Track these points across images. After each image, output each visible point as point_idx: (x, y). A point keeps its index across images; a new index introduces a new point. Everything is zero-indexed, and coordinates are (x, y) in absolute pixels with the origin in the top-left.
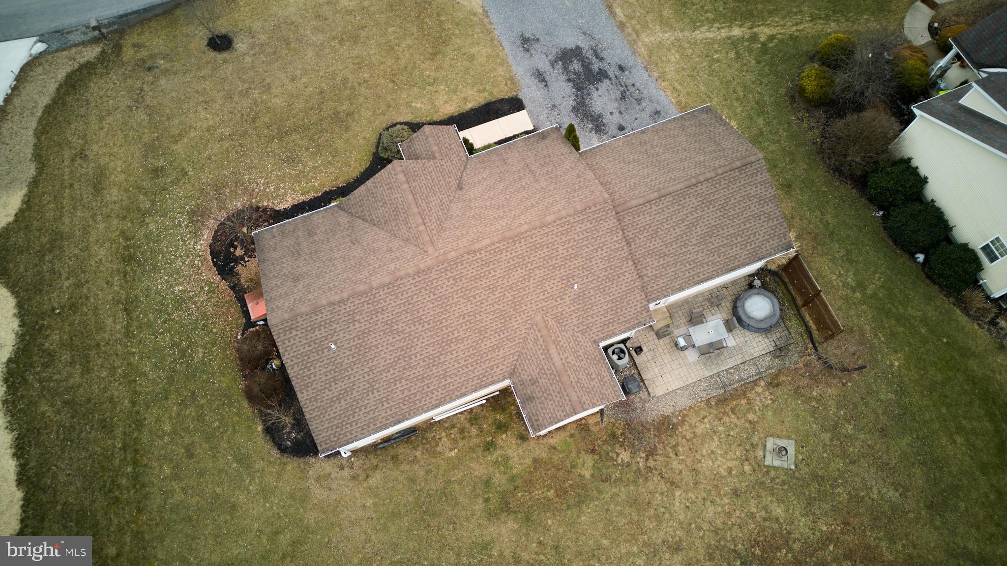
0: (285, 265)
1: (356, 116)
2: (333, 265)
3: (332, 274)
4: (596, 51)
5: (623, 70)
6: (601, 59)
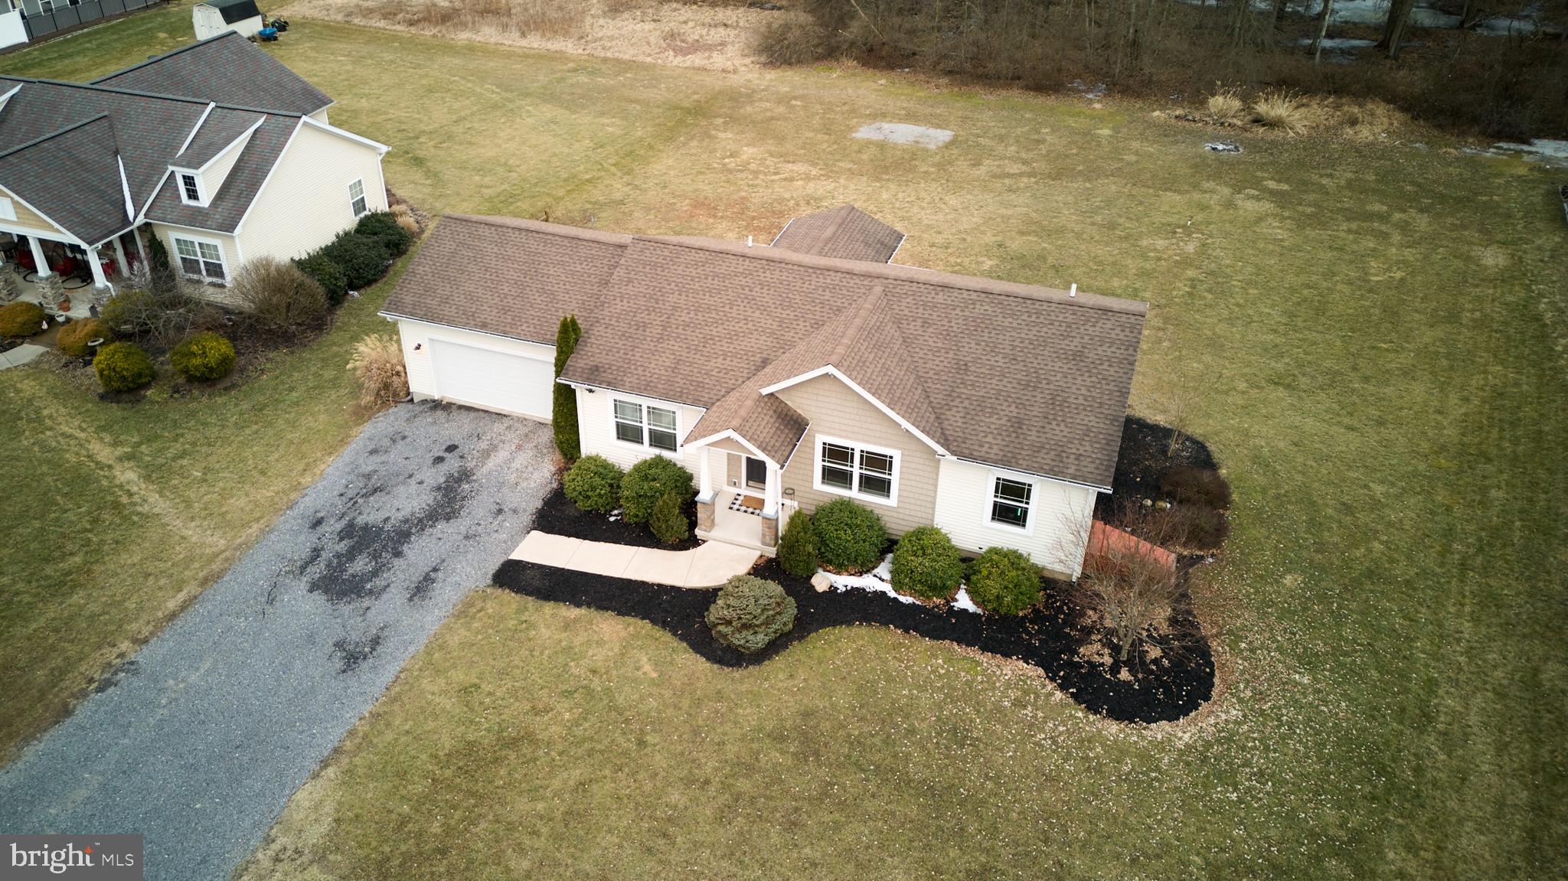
0: (1084, 391)
1: (769, 726)
2: (1014, 347)
3: (1023, 335)
4: (303, 569)
5: (319, 522)
6: (316, 553)
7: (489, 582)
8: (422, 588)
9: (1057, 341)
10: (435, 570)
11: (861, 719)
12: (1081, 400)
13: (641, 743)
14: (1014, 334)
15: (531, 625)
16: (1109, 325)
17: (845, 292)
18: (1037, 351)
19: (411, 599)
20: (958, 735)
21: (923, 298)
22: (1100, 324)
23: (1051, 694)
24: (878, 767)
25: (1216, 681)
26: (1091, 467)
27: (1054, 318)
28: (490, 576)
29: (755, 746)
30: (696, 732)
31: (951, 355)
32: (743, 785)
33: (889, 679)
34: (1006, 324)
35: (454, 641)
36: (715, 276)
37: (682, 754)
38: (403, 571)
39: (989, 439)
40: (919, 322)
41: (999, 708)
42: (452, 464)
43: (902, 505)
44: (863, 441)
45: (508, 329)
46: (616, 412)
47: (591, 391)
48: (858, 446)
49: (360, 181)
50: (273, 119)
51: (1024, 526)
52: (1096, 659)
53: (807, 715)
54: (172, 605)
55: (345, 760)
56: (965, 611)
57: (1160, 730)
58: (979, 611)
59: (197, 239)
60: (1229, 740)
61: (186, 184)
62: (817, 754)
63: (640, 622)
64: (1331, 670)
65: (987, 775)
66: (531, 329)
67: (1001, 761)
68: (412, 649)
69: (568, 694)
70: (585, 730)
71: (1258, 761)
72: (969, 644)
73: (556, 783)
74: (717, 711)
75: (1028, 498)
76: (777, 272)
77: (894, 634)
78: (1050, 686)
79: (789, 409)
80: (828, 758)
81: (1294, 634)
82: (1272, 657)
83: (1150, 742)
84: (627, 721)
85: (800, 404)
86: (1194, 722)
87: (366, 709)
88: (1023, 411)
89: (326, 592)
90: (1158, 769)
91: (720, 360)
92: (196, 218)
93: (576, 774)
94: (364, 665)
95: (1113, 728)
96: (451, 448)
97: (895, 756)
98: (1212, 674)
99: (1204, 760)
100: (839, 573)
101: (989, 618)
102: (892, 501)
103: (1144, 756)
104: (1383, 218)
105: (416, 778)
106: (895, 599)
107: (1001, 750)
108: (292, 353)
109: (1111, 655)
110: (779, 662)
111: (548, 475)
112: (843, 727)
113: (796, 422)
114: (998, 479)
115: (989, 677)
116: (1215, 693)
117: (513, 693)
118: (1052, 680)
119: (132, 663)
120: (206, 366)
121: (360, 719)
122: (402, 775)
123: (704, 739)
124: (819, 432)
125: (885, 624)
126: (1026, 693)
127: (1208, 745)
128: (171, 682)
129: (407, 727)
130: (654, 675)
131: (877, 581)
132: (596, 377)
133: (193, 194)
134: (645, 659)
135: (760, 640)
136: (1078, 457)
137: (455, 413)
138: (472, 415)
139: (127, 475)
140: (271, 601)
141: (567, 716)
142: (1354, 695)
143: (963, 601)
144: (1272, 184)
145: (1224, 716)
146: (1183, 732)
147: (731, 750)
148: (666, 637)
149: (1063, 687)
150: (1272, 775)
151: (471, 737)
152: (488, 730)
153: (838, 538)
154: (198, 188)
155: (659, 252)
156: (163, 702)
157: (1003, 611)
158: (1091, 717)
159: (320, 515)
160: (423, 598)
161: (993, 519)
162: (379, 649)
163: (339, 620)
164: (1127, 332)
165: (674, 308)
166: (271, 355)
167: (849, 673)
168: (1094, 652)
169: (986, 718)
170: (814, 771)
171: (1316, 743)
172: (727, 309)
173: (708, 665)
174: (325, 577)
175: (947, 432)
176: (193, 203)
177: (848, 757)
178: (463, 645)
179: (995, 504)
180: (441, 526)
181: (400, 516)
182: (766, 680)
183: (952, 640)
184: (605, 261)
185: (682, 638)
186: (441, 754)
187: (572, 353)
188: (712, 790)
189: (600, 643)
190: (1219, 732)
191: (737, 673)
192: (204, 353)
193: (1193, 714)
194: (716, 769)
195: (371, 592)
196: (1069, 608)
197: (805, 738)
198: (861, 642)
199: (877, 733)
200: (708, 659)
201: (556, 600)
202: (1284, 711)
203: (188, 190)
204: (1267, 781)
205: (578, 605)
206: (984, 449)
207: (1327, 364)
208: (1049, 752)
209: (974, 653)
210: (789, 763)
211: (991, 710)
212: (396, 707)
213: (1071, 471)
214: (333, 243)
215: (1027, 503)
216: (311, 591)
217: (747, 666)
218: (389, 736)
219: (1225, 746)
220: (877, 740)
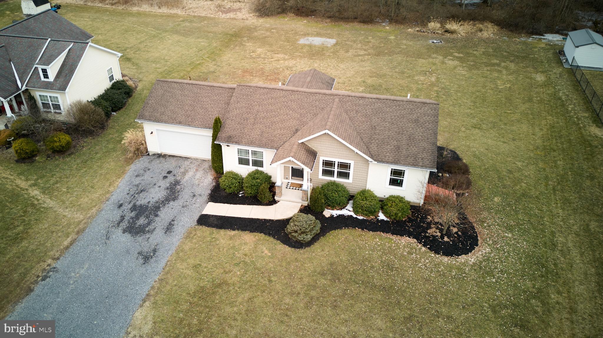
4: (118, 224)
5: (121, 206)
6: (123, 218)
7: (196, 223)
8: (169, 228)
9: (407, 116)
10: (173, 221)
11: (353, 264)
12: (420, 137)
13: (270, 281)
14: (391, 114)
15: (217, 239)
16: (426, 109)
17: (324, 102)
18: (401, 120)
19: (166, 233)
20: (390, 267)
21: (355, 102)
22: (423, 109)
23: (420, 249)
24: (363, 282)
25: (479, 238)
26: (428, 162)
27: (405, 107)
28: (196, 221)
29: (315, 278)
30: (290, 275)
31: (368, 123)
32: (313, 293)
33: (360, 248)
34: (388, 110)
35: (187, 248)
36: (272, 98)
37: (287, 284)
38: (160, 222)
39: (388, 154)
40: (354, 112)
41: (403, 256)
42: (171, 179)
43: (354, 182)
44: (339, 158)
45: (190, 123)
46: (238, 153)
47: (228, 146)
48: (337, 160)
49: (111, 68)
50: (77, 44)
51: (402, 186)
52: (435, 234)
53: (332, 264)
54: (66, 243)
55: (152, 299)
56: (383, 220)
57: (462, 258)
58: (388, 220)
59: (48, 95)
60: (488, 260)
61: (43, 72)
62: (339, 279)
63: (260, 234)
64: (518, 231)
65: (403, 281)
66: (200, 123)
67: (408, 275)
68: (170, 252)
69: (237, 264)
70: (247, 278)
71: (500, 266)
72: (387, 232)
73: (240, 300)
74: (297, 266)
75: (403, 175)
76: (296, 95)
77: (358, 231)
78: (420, 246)
79: (310, 148)
80: (343, 280)
81: (502, 219)
82: (496, 228)
83: (460, 263)
84: (262, 273)
85: (314, 146)
86: (474, 254)
87: (157, 278)
88: (399, 143)
89: (130, 233)
90: (465, 273)
91: (279, 131)
92: (48, 86)
93: (247, 295)
94: (152, 260)
95: (445, 259)
96: (169, 172)
97: (368, 277)
98: (477, 236)
99: (481, 268)
100: (333, 210)
101: (392, 222)
102: (350, 180)
103: (459, 269)
104: (498, 65)
105: (183, 303)
106: (356, 217)
107: (407, 271)
108: (94, 138)
109: (439, 232)
110: (317, 246)
111: (211, 180)
112: (346, 268)
113: (313, 152)
114: (392, 169)
115: (397, 244)
116: (479, 243)
117: (215, 266)
118: (420, 243)
119: (54, 268)
120: (61, 146)
121: (155, 282)
122: (177, 302)
123: (294, 277)
124: (321, 156)
125: (354, 227)
126: (412, 249)
127: (481, 262)
128: (73, 274)
129: (175, 283)
130: (270, 254)
131: (348, 211)
132: (230, 140)
133: (46, 76)
134: (265, 248)
135: (309, 237)
136: (422, 159)
137: (168, 158)
138: (175, 159)
139: (35, 192)
140: (108, 238)
141: (238, 273)
142: (528, 239)
143: (382, 216)
144: (456, 54)
145: (484, 251)
146: (471, 258)
147: (306, 280)
148: (271, 239)
149: (424, 246)
150: (506, 271)
151: (202, 285)
152: (208, 281)
153: (332, 196)
154: (48, 73)
155: (248, 90)
156: (71, 282)
157: (398, 219)
158: (437, 256)
159: (121, 202)
160: (171, 232)
161: (390, 184)
162: (157, 254)
163: (138, 244)
164: (433, 111)
165: (258, 112)
166: (85, 140)
167: (344, 247)
168: (433, 231)
169: (399, 260)
170: (339, 286)
171: (518, 258)
172: (279, 111)
173: (290, 248)
174: (128, 227)
175: (372, 153)
176: (46, 80)
177: (351, 279)
178: (191, 249)
179: (391, 179)
180: (172, 203)
181: (154, 200)
182: (313, 252)
183: (380, 231)
184: (226, 95)
185: (278, 239)
186: (191, 292)
187: (219, 131)
188: (301, 296)
189: (245, 244)
190: (484, 257)
191: (302, 251)
192: (60, 141)
193: (473, 251)
194: (301, 288)
195: (148, 231)
196: (421, 216)
197: (333, 274)
198: (346, 235)
199: (360, 269)
200: (289, 246)
201: (225, 228)
202: (505, 247)
203: (44, 75)
204: (504, 273)
205: (234, 230)
206: (387, 158)
207: (491, 119)
208: (424, 270)
209: (389, 235)
210: (329, 283)
211: (400, 256)
212: (169, 276)
213: (420, 164)
214: (103, 94)
215: (403, 178)
216: (124, 233)
217: (305, 248)
218: (168, 287)
219: (487, 262)
220: (360, 272)
